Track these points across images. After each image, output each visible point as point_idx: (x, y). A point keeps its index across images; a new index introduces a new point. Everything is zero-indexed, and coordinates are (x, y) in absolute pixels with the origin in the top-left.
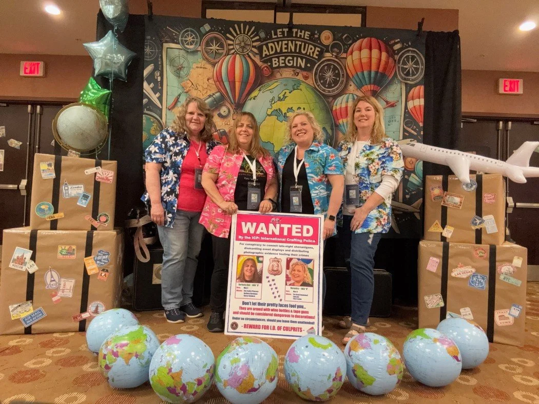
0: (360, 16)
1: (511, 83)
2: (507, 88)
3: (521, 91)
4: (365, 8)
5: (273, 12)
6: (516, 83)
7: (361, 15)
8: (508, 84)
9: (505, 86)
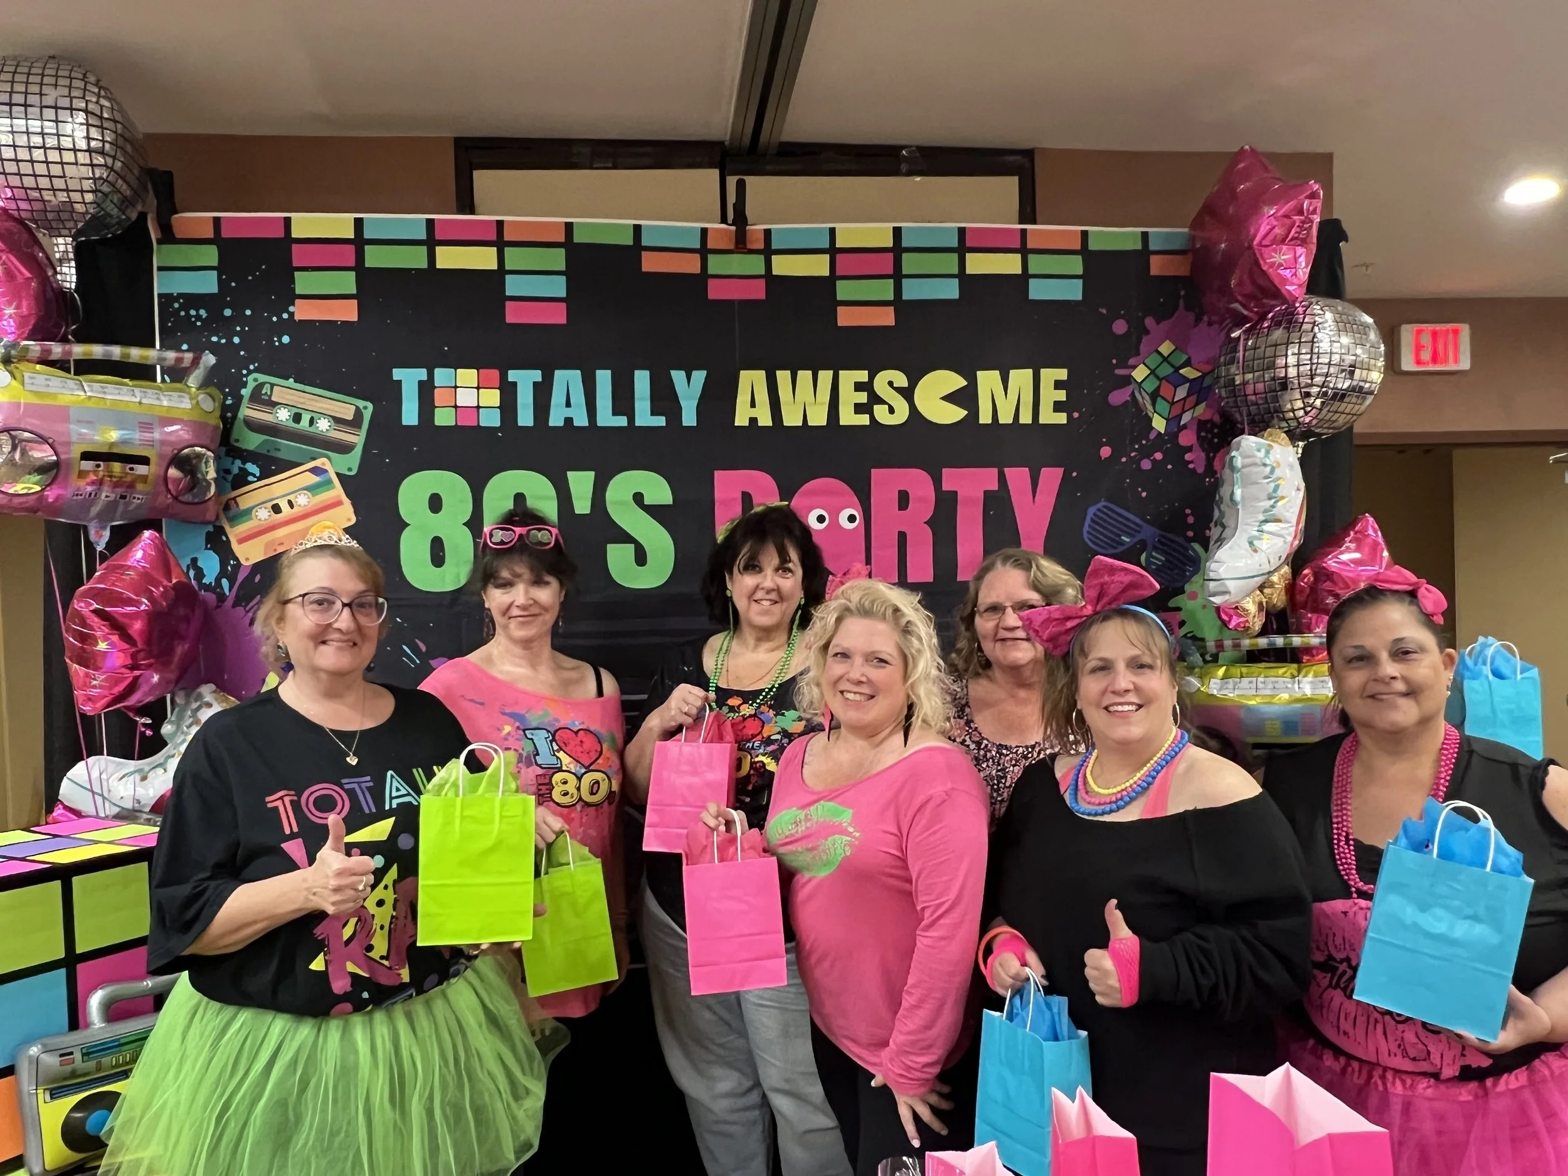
0: (1013, 182)
1: (1435, 334)
2: (1426, 355)
3: (1465, 364)
4: (1029, 154)
5: (715, 173)
6: (1451, 336)
7: (1016, 179)
8: (1426, 339)
9: (1419, 348)
